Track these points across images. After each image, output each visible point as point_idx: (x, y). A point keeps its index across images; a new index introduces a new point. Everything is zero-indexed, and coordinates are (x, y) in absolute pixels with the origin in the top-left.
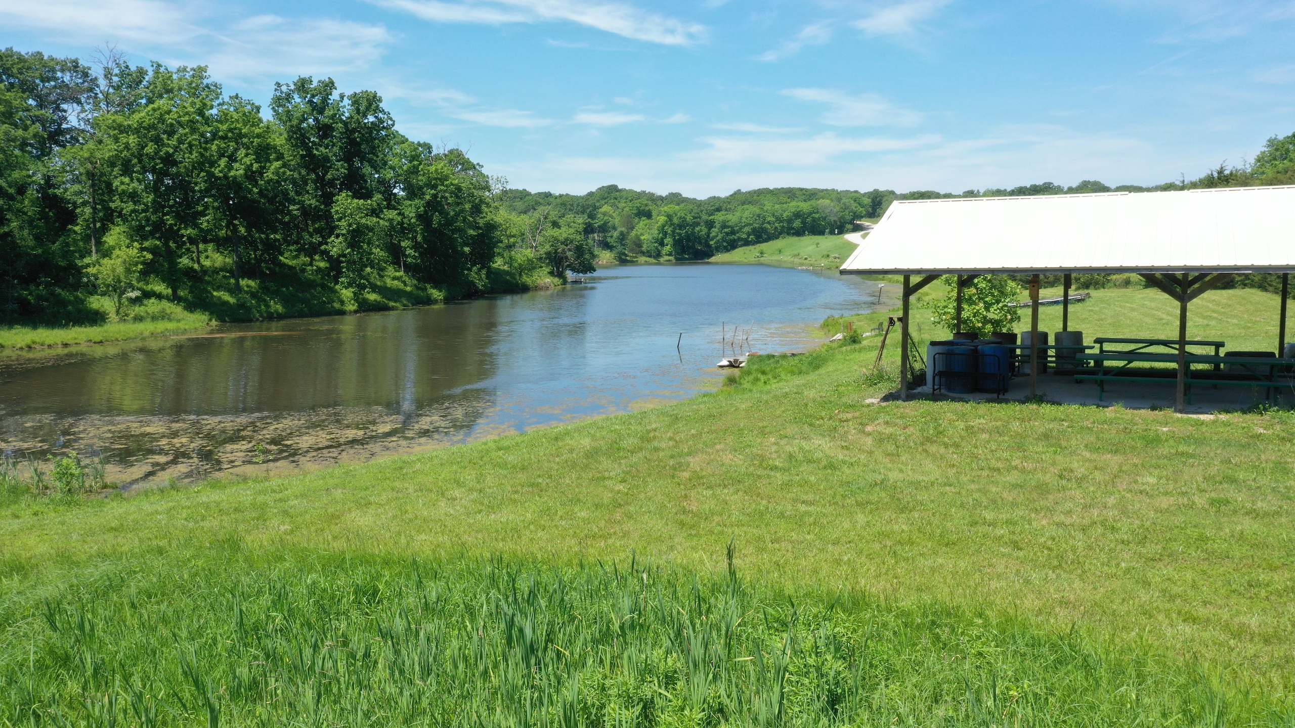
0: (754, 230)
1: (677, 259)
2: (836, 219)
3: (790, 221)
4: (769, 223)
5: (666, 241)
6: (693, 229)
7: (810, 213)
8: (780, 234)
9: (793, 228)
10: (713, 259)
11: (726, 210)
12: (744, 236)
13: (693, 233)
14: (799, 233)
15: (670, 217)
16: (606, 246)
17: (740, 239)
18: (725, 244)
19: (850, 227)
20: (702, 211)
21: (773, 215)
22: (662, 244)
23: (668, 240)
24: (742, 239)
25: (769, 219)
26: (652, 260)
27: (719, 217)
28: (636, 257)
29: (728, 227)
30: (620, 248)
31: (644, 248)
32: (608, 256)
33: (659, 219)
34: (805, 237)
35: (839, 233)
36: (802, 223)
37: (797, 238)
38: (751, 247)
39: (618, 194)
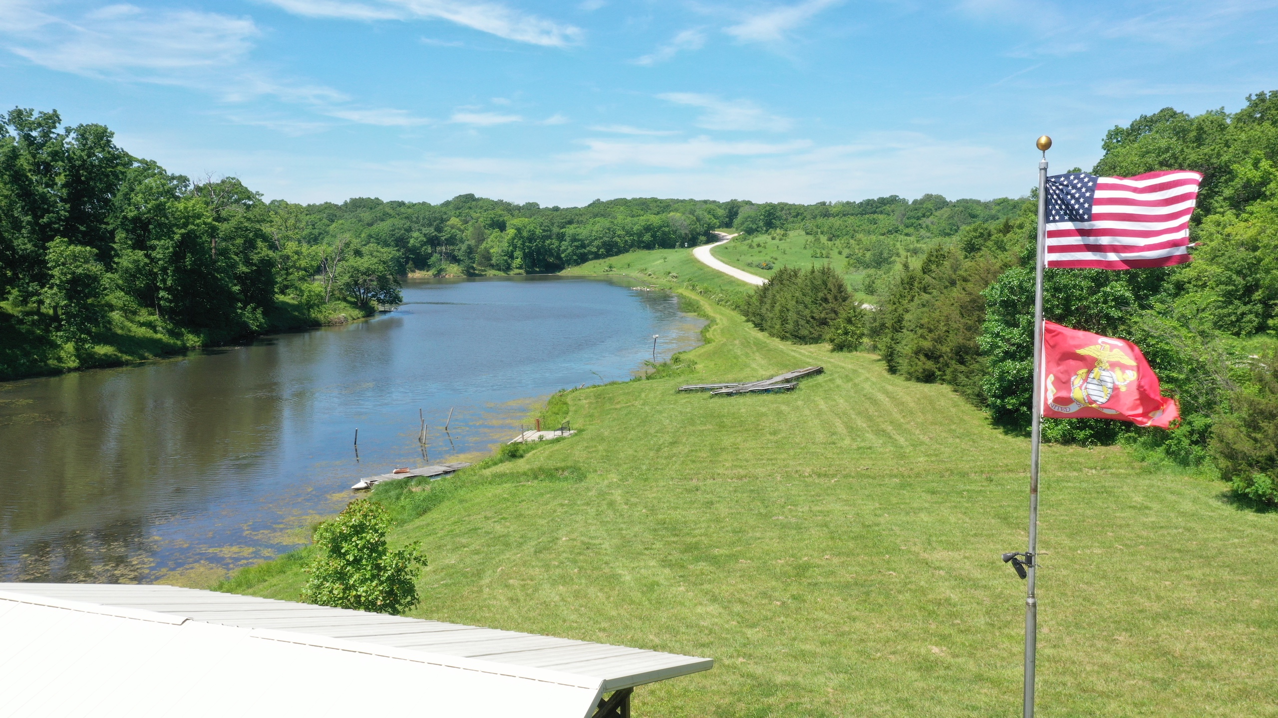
0: (604, 244)
1: (527, 272)
2: (687, 231)
3: (640, 235)
4: (619, 236)
5: (515, 254)
6: (544, 242)
7: (660, 227)
8: (631, 246)
9: (643, 242)
10: (563, 273)
11: (578, 222)
12: (594, 249)
13: (543, 246)
14: (649, 246)
15: (519, 230)
16: (455, 259)
17: (591, 252)
18: (575, 257)
19: (703, 238)
20: (553, 224)
21: (623, 228)
22: (512, 257)
23: (518, 253)
25: (619, 233)
26: (502, 274)
27: (570, 230)
28: (485, 271)
29: (579, 240)
30: (467, 262)
31: (494, 261)
32: (455, 269)
33: (511, 232)
34: (655, 251)
35: (689, 247)
36: (652, 236)
37: (647, 252)
38: (601, 261)
39: (474, 203)
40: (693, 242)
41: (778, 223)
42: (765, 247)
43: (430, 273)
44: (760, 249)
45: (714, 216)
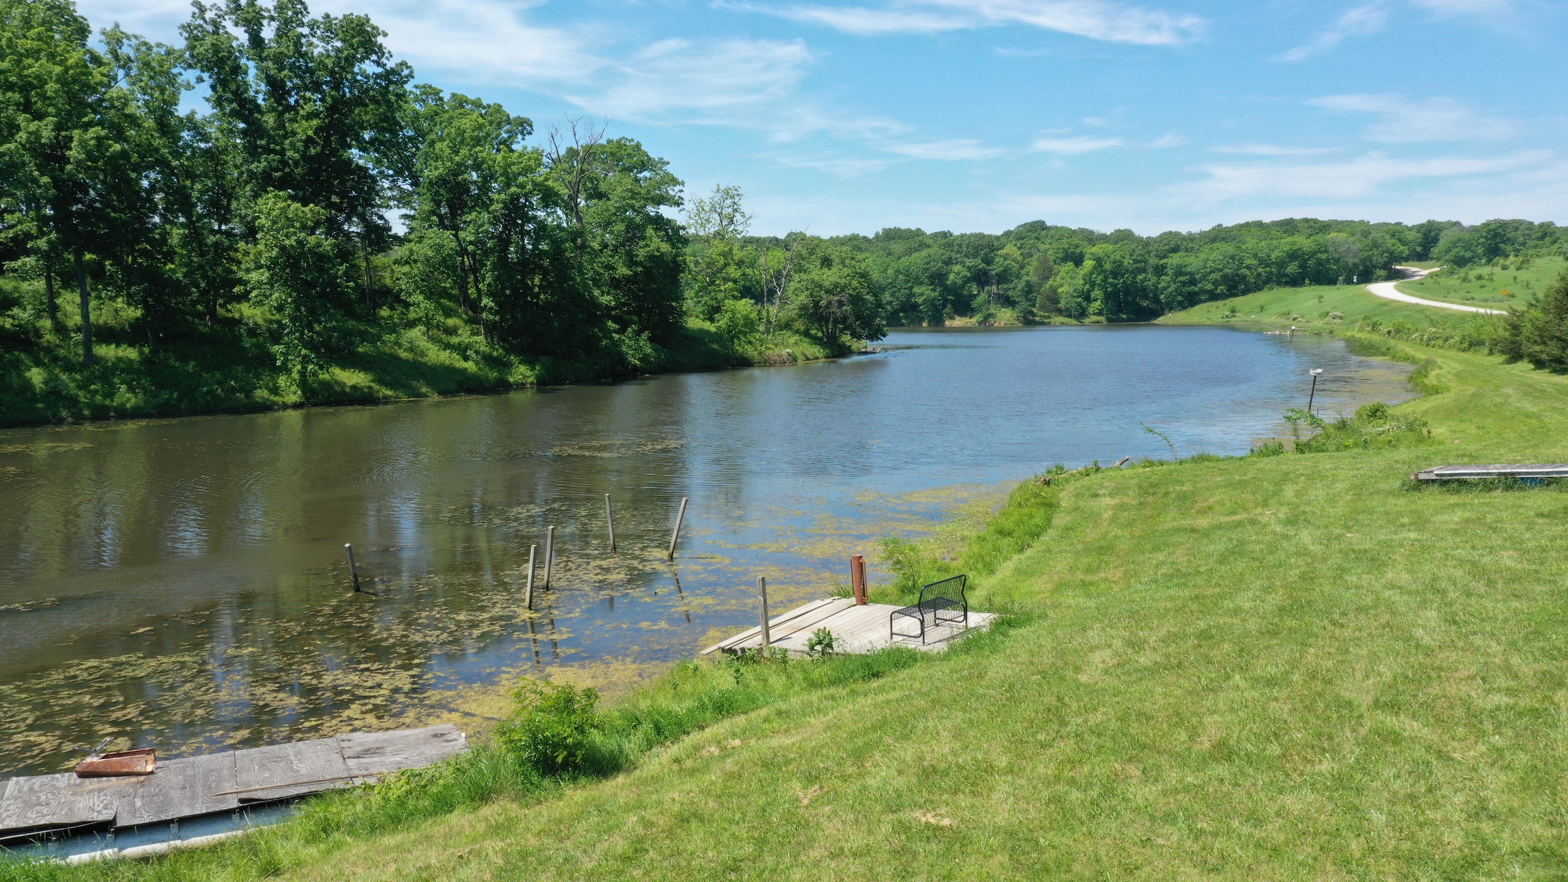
0: (1225, 278)
1: (1110, 320)
2: (1357, 261)
3: (1282, 264)
4: (1248, 267)
5: (1093, 295)
6: (1134, 278)
7: (1315, 253)
8: (1266, 282)
9: (1286, 275)
10: (1160, 320)
11: (1187, 250)
12: (1210, 287)
13: (1134, 283)
14: (1295, 282)
15: (1099, 261)
16: (1007, 302)
17: (1203, 291)
18: (1179, 298)
19: (1383, 273)
20: (1149, 253)
21: (1255, 256)
22: (1088, 299)
23: (1097, 293)
24: (1207, 291)
25: (1248, 262)
26: (1073, 321)
27: (1174, 260)
28: (1049, 317)
29: (1186, 274)
30: (1024, 304)
31: (1062, 305)
32: (1008, 315)
33: (1088, 264)
34: (1304, 288)
35: (1359, 282)
36: (1300, 267)
37: (1292, 289)
38: (1220, 303)
39: (1043, 233)
40: (1367, 277)
41: (1509, 248)
42: (1492, 280)
43: (974, 320)
44: (1480, 282)
45: (1400, 240)
